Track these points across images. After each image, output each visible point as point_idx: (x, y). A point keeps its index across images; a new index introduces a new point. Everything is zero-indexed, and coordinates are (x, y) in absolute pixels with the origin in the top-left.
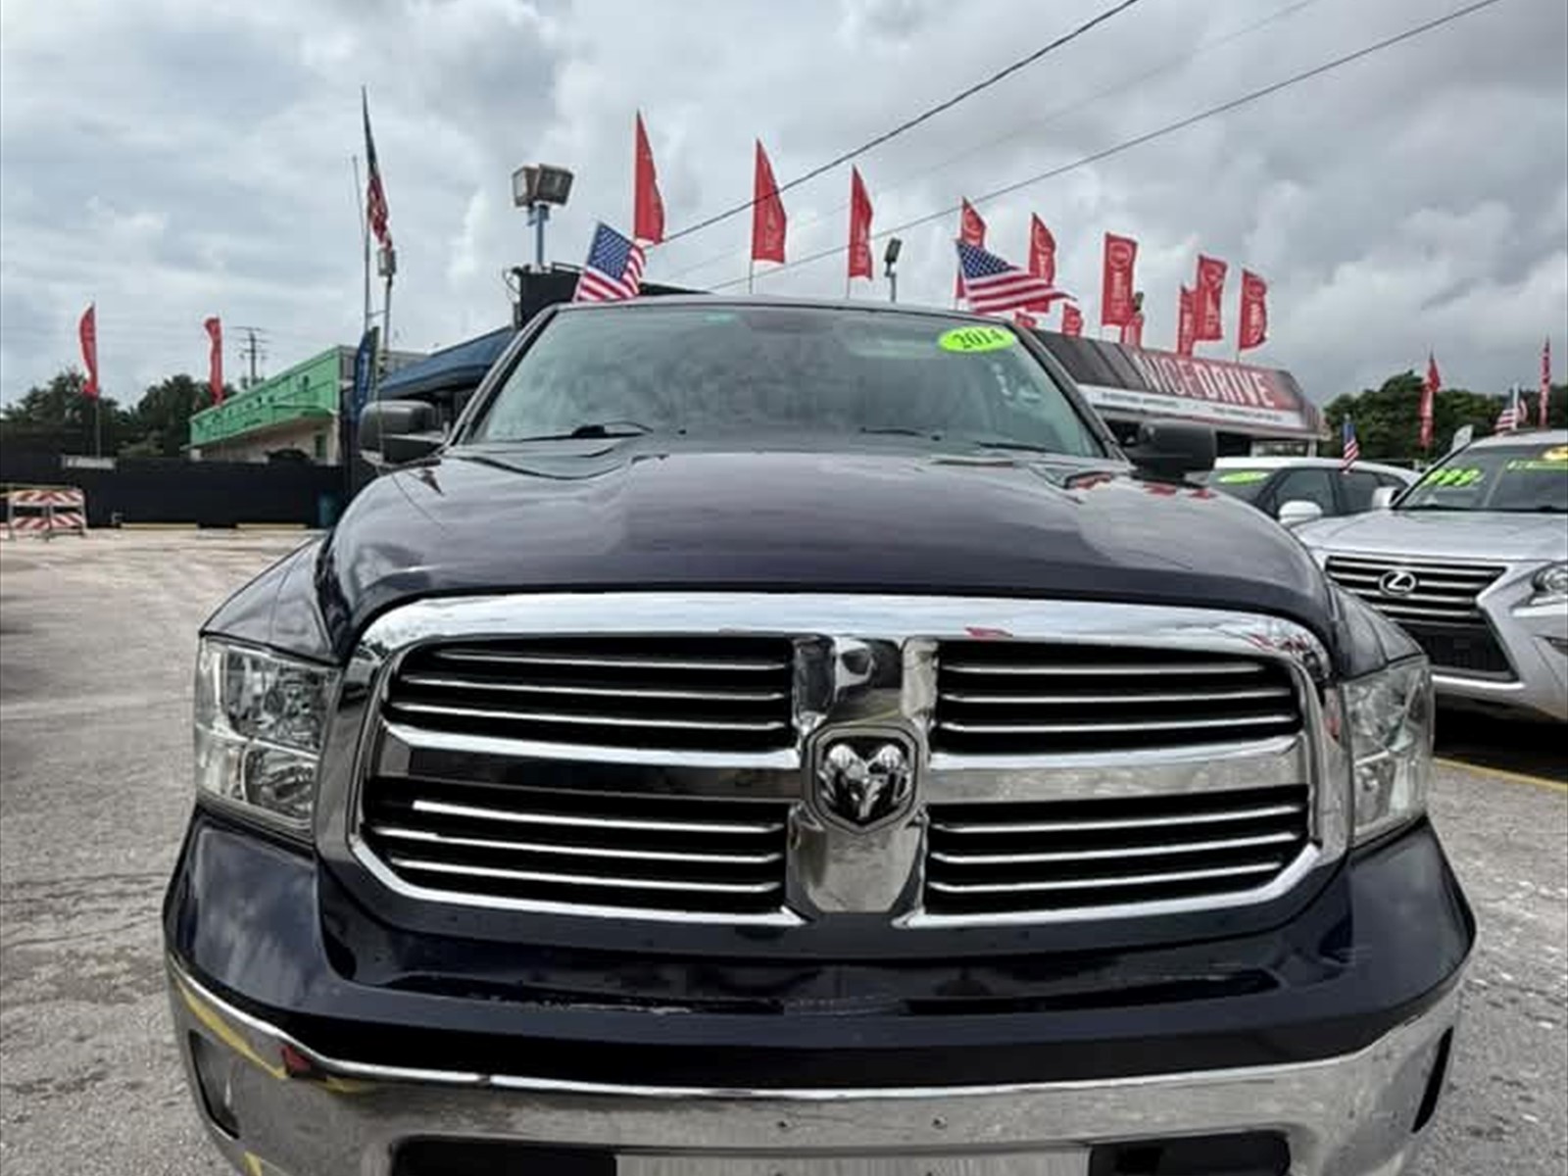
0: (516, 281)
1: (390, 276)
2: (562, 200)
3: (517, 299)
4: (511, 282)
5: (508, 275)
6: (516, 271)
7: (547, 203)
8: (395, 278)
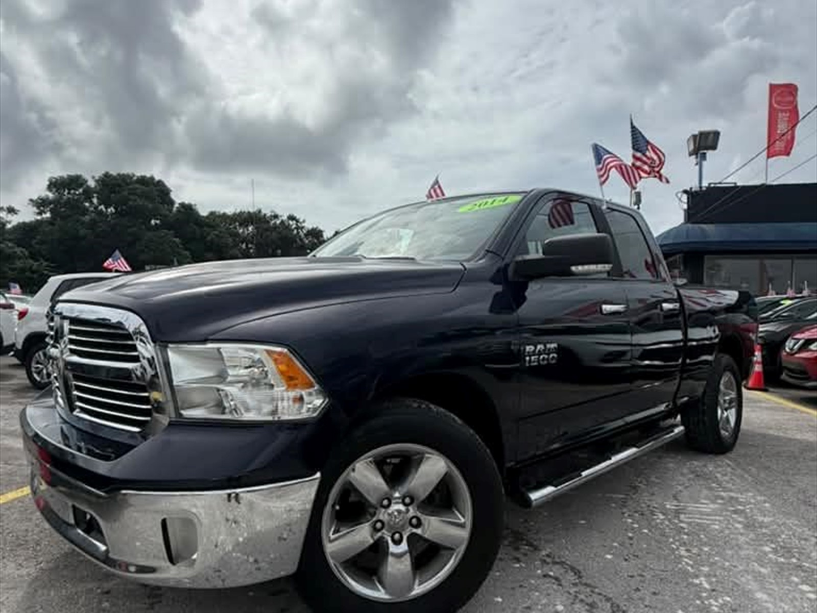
0: (685, 198)
1: (638, 205)
2: (714, 147)
3: (685, 206)
4: (682, 199)
5: (679, 195)
6: (685, 192)
7: (705, 151)
8: (641, 206)
